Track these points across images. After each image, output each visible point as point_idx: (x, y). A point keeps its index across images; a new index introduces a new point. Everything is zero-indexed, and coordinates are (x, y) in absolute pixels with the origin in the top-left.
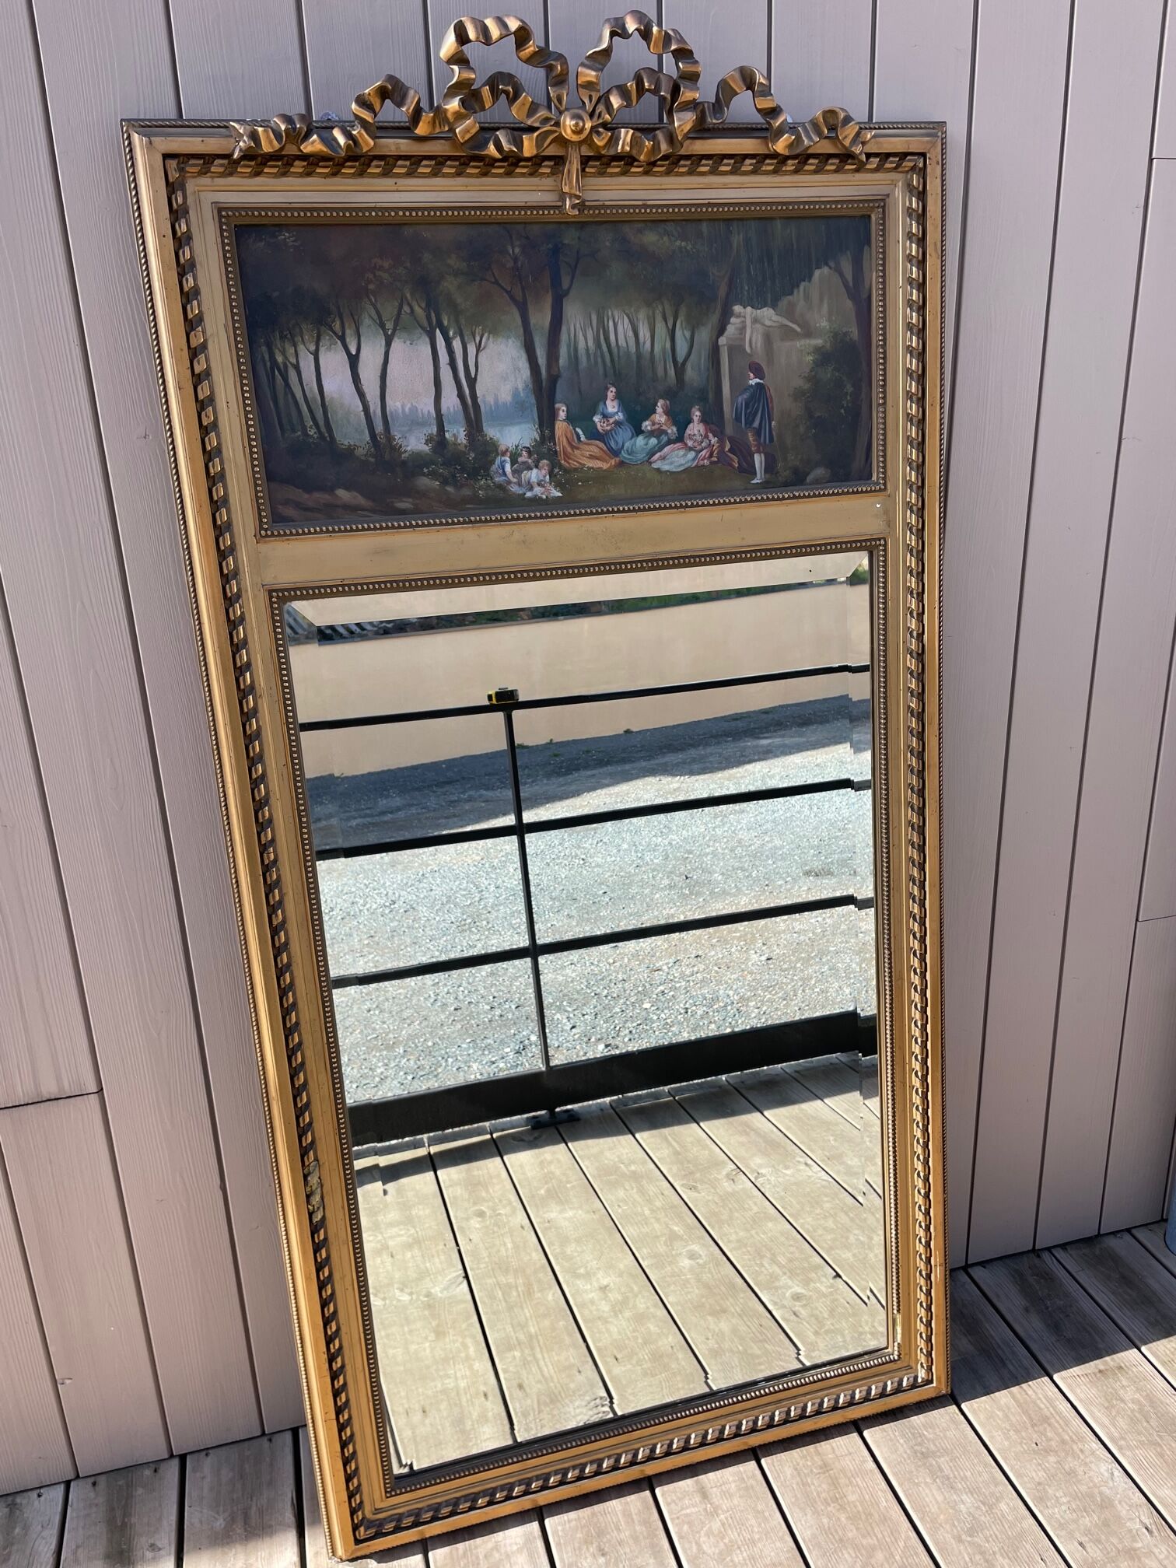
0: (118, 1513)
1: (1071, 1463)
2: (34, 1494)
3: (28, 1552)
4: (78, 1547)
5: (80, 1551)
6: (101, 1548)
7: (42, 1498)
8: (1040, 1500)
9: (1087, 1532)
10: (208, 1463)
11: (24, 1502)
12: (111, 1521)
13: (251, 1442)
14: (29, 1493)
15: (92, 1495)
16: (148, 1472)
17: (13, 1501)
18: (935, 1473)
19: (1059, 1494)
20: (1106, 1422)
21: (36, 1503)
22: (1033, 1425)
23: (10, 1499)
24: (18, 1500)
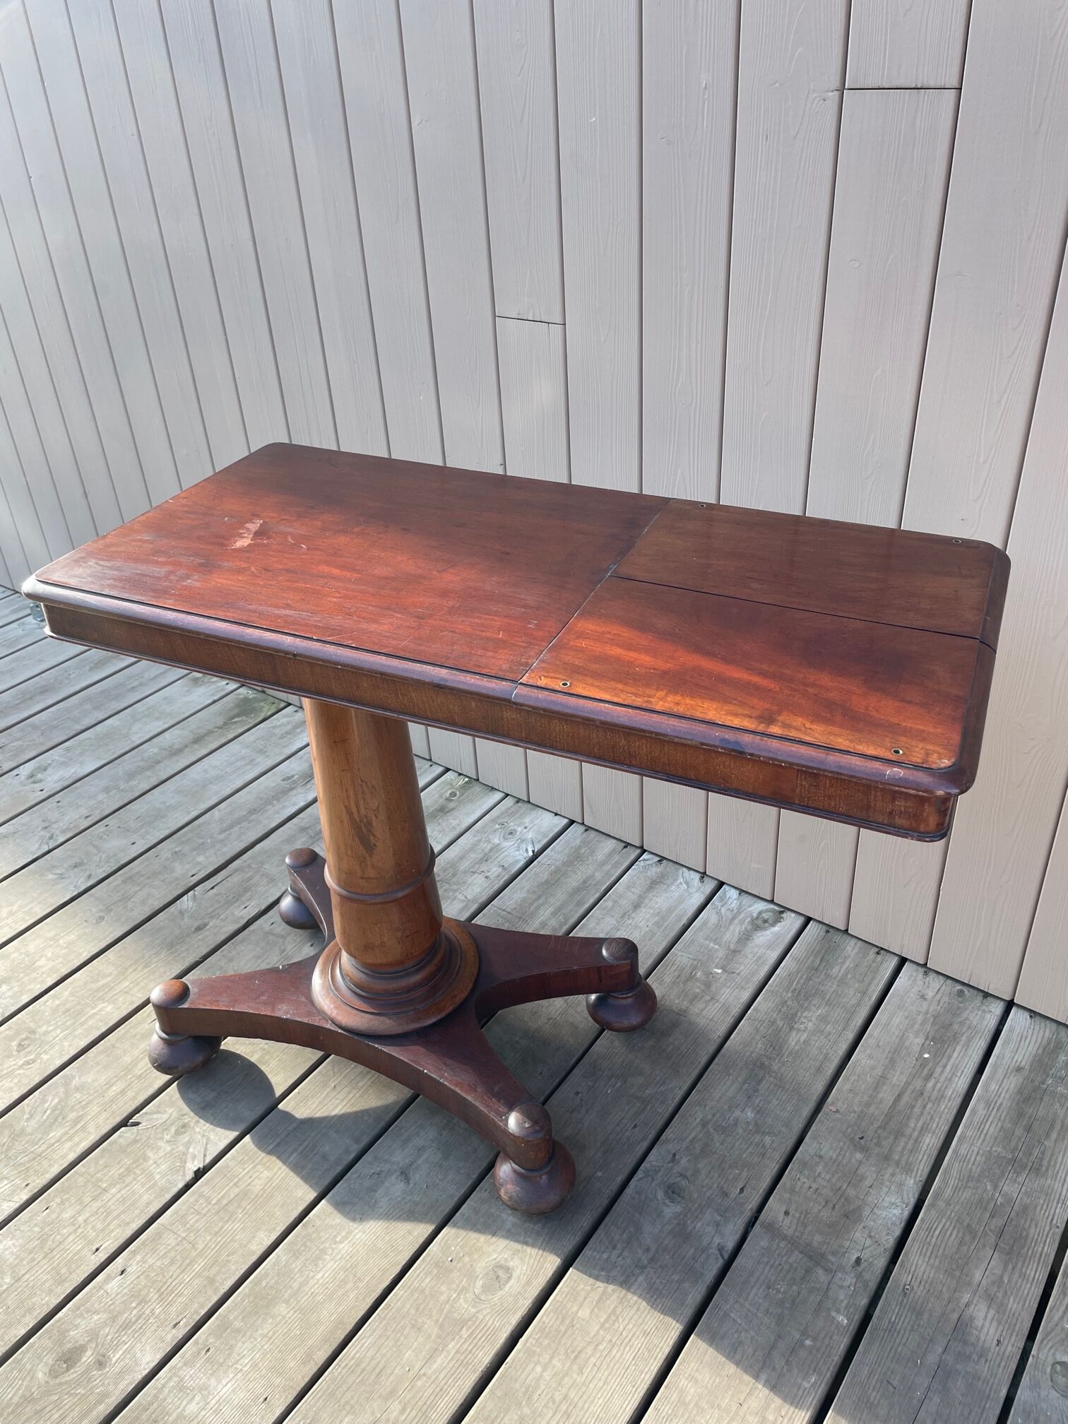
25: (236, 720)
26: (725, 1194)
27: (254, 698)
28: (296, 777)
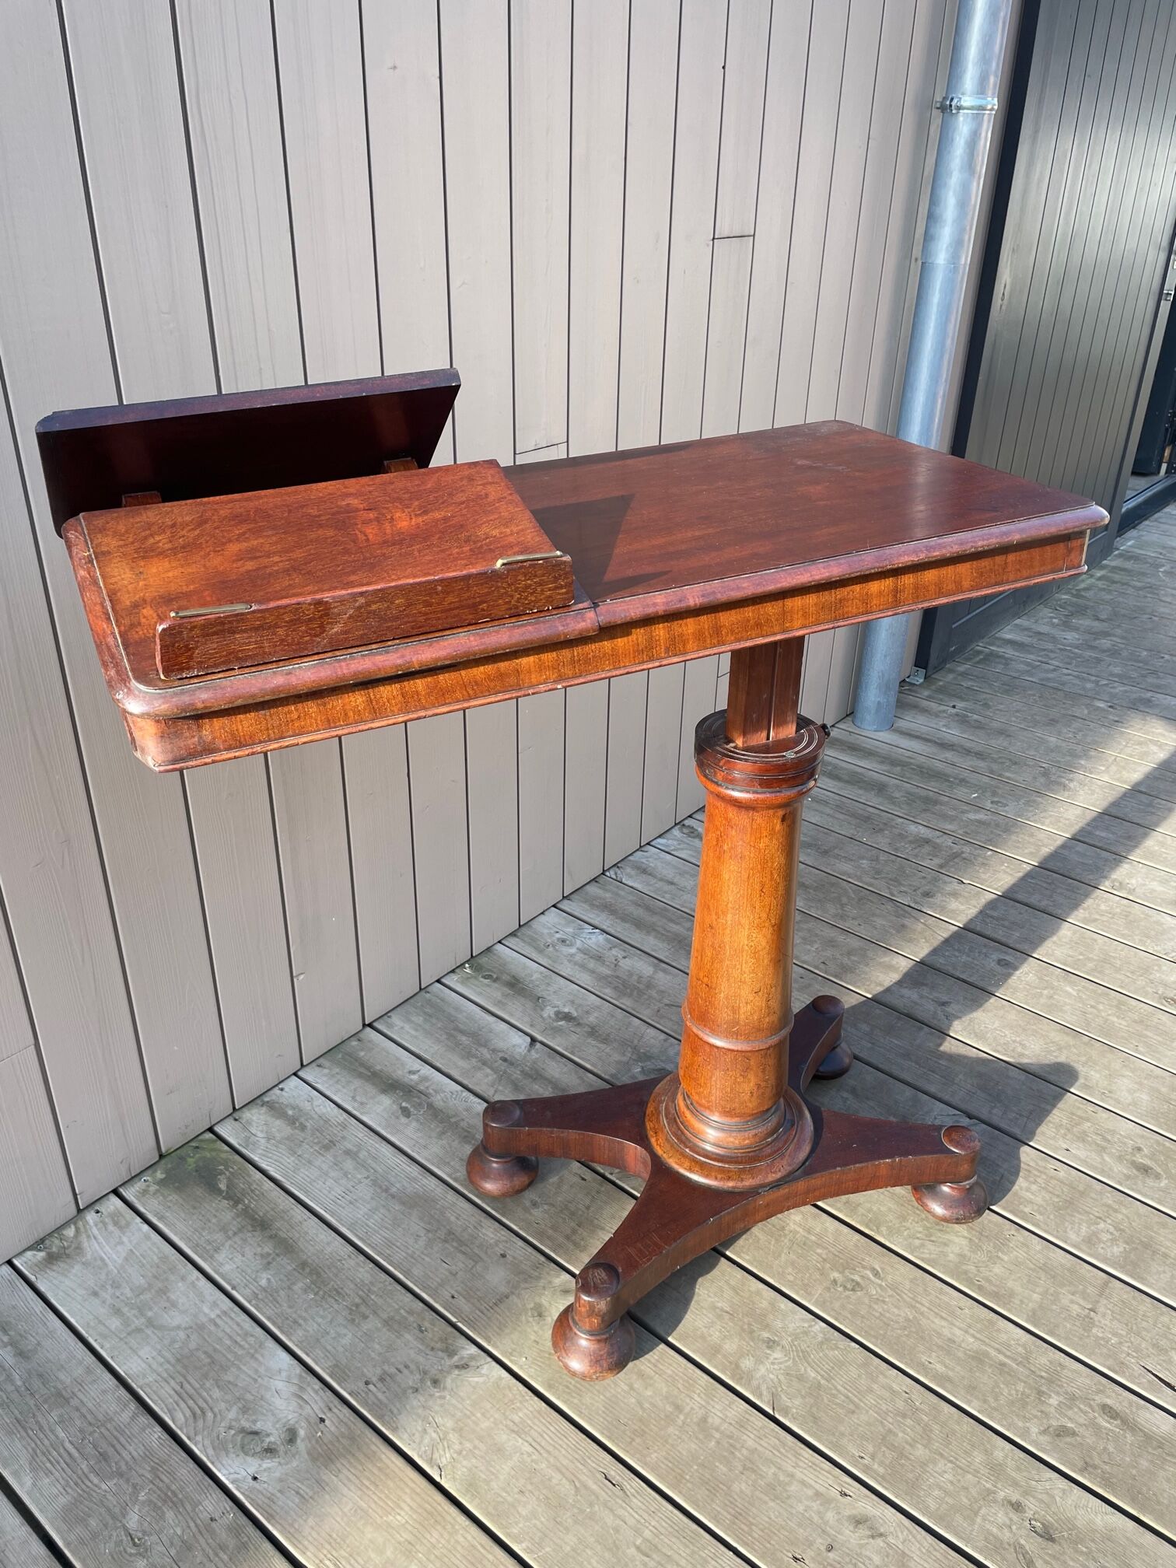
0: (362, 1070)
1: (896, 831)
2: (276, 1091)
3: (316, 1117)
4: (353, 1098)
5: (358, 1098)
6: (371, 1089)
7: (286, 1089)
8: (896, 849)
9: (929, 854)
10: (395, 1019)
11: (274, 1097)
12: (361, 1076)
13: (415, 998)
14: (272, 1092)
15: (326, 1071)
16: (354, 1043)
17: (263, 1101)
18: (837, 857)
19: (903, 844)
20: (898, 809)
21: (284, 1093)
22: (865, 822)
23: (259, 1101)
24: (266, 1099)
25: (223, 1186)
26: (924, 878)
27: (167, 1172)
28: (404, 1104)
